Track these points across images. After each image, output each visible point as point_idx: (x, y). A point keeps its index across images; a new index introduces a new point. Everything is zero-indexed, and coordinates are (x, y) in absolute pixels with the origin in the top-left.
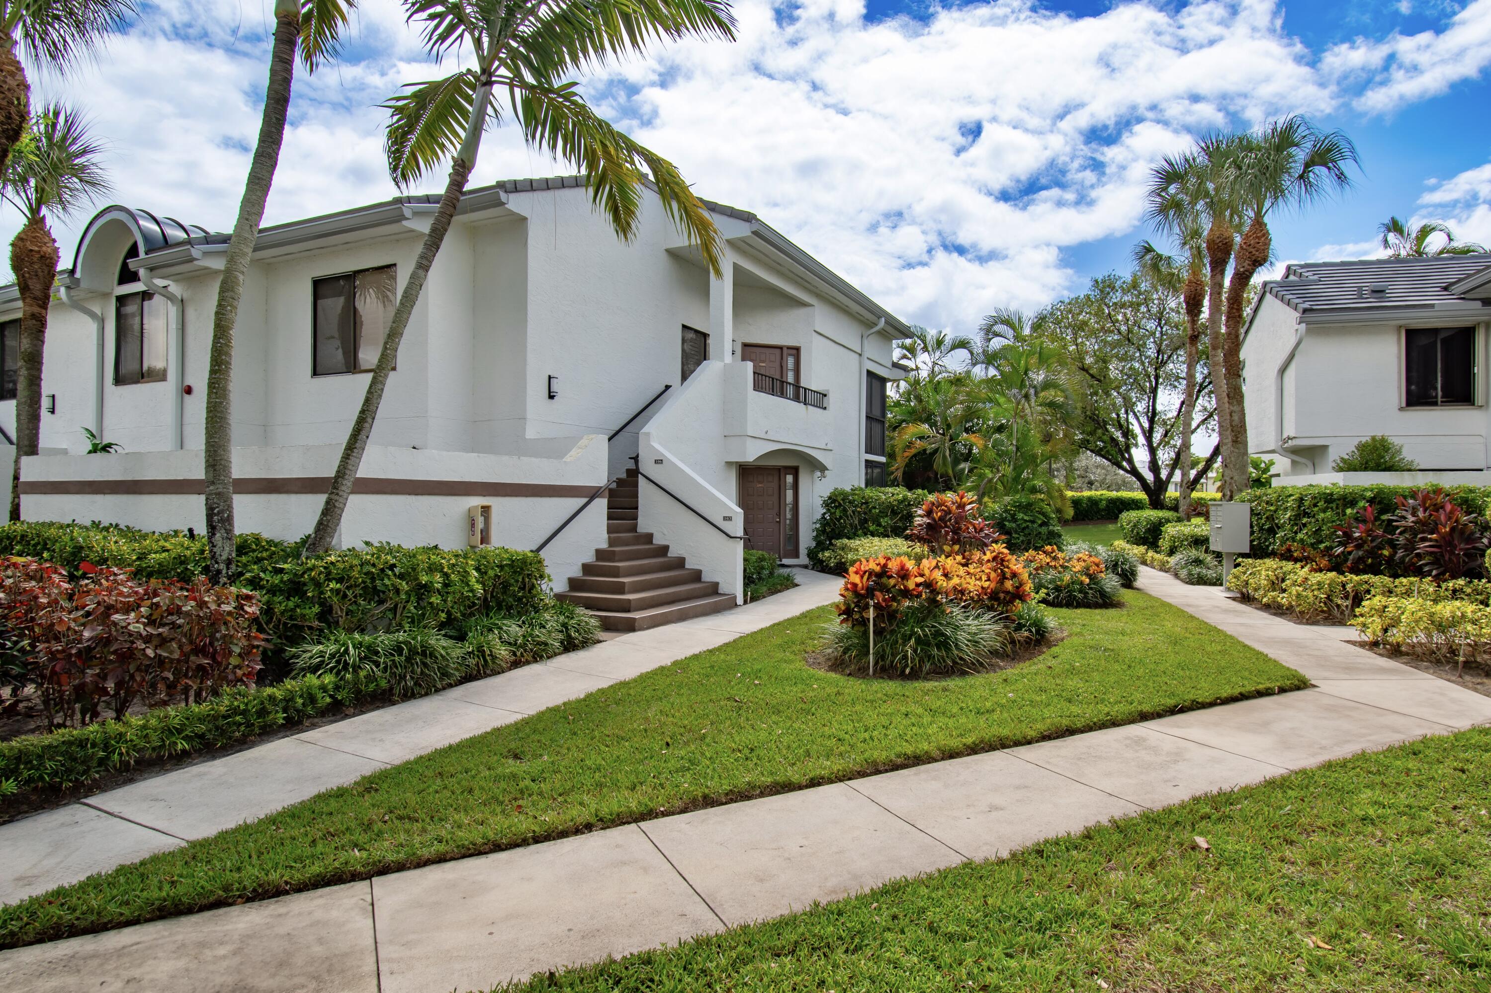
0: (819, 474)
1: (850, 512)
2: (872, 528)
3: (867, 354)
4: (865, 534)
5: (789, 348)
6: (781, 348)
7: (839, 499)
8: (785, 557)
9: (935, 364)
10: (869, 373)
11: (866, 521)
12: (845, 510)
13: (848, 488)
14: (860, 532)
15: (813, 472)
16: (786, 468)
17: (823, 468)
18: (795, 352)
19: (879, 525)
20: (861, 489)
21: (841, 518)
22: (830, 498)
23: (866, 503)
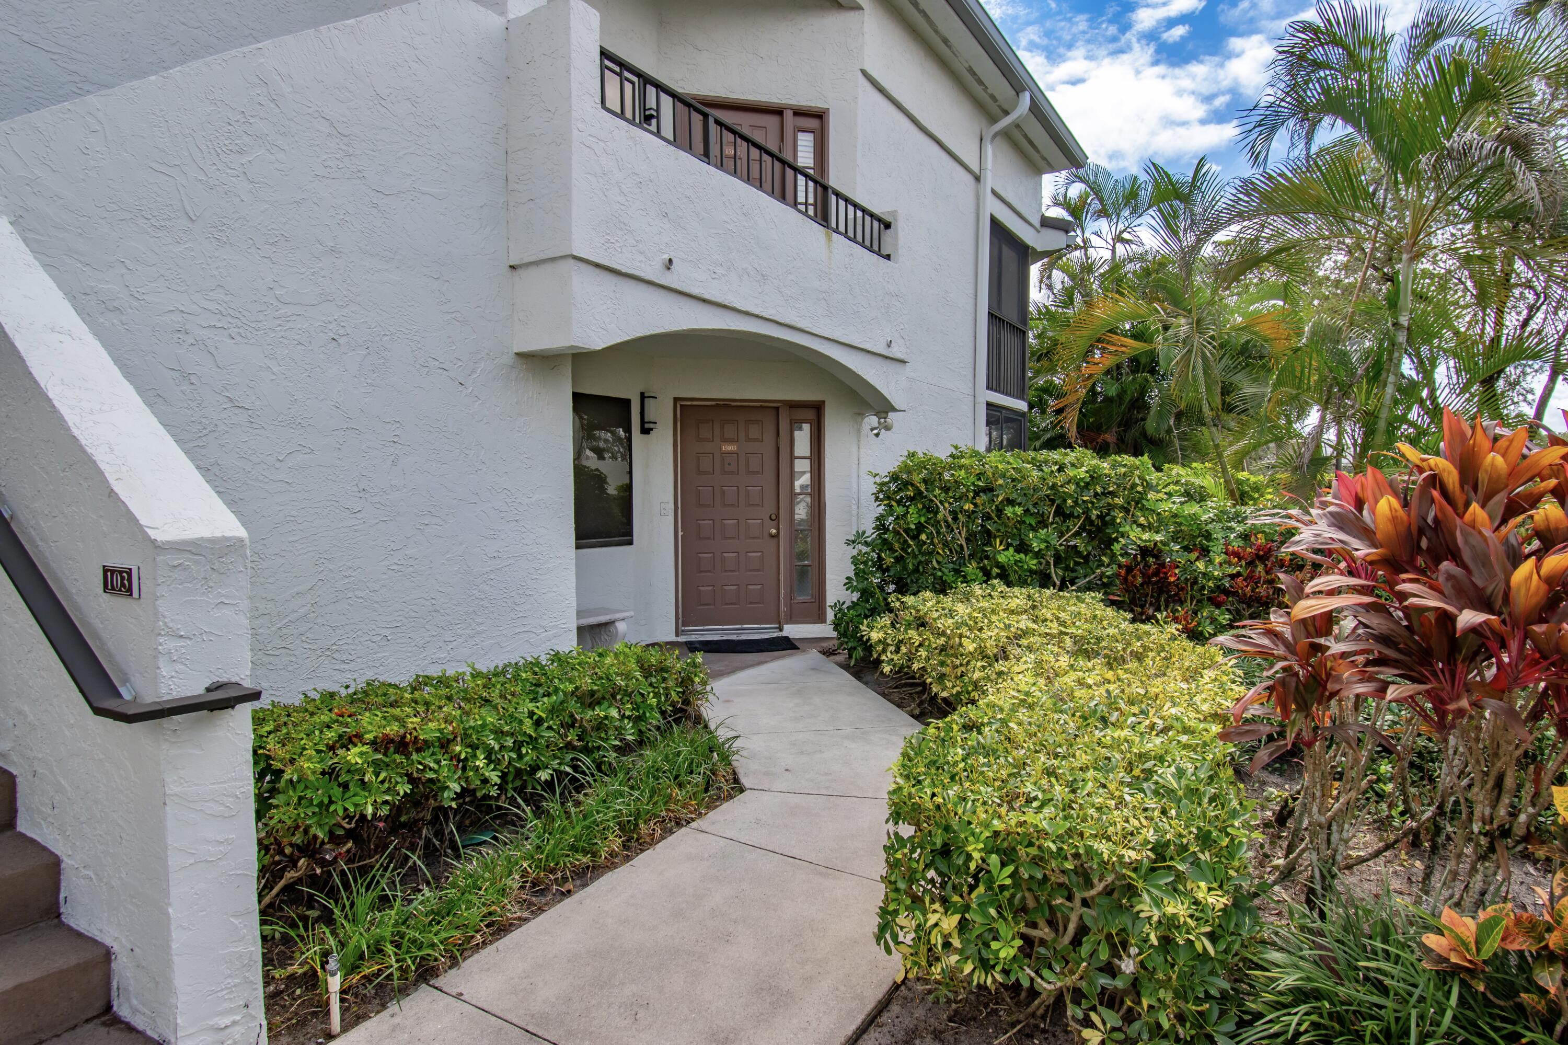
0: (873, 420)
1: (943, 513)
2: (1006, 556)
3: (990, 181)
4: (987, 576)
5: (799, 113)
6: (777, 112)
7: (917, 478)
8: (791, 620)
9: (1119, 239)
10: (996, 224)
11: (988, 536)
12: (931, 509)
13: (942, 453)
14: (971, 568)
15: (861, 415)
16: (793, 406)
17: (883, 407)
18: (813, 123)
19: (1023, 548)
20: (975, 454)
21: (920, 528)
22: (895, 477)
23: (989, 489)
